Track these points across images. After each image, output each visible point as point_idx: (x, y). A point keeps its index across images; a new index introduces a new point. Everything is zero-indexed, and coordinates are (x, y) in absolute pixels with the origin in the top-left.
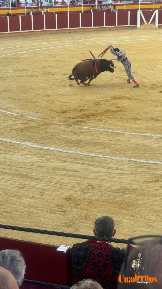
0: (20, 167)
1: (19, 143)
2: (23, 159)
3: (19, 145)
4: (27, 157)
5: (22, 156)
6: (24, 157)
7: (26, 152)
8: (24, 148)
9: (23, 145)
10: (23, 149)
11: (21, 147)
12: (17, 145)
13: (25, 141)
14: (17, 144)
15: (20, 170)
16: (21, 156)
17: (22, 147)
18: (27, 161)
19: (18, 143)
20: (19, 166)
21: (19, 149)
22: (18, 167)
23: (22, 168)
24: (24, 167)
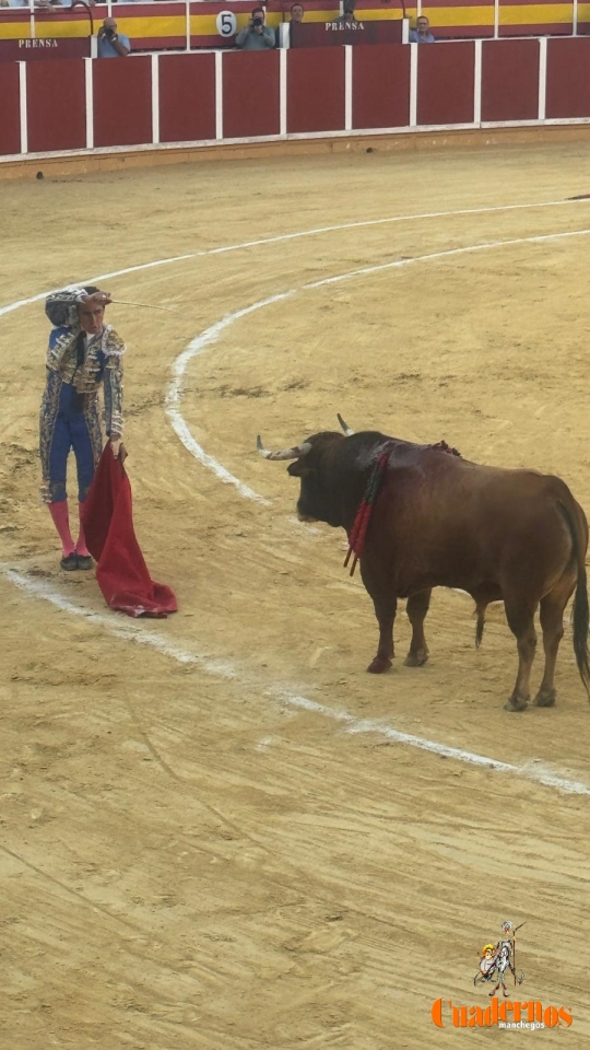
0: (489, 907)
1: (492, 766)
2: (508, 857)
3: (489, 776)
4: (529, 851)
5: (502, 843)
6: (512, 848)
7: (527, 821)
8: (518, 796)
9: (512, 775)
10: (511, 804)
11: (504, 790)
12: (477, 775)
13: (526, 752)
14: (481, 768)
15: (488, 927)
16: (496, 843)
17: (509, 791)
18: (528, 873)
19: (486, 761)
20: (481, 901)
21: (486, 800)
22: (477, 907)
23: (498, 910)
24: (508, 905)
